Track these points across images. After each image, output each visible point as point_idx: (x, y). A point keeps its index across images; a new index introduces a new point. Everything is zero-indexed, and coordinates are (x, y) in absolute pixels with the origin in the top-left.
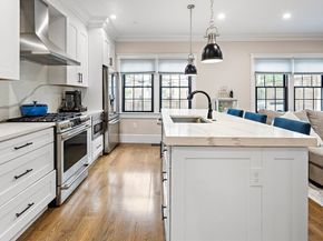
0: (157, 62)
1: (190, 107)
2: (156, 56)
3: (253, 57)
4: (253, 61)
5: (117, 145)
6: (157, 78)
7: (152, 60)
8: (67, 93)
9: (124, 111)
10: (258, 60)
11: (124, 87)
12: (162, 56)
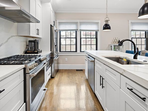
0: (79, 24)
1: (97, 49)
2: (78, 21)
3: (130, 22)
4: (130, 24)
5: (58, 71)
6: (78, 33)
7: (76, 23)
8: (30, 41)
9: (60, 51)
10: (133, 24)
11: (60, 38)
12: (82, 21)
